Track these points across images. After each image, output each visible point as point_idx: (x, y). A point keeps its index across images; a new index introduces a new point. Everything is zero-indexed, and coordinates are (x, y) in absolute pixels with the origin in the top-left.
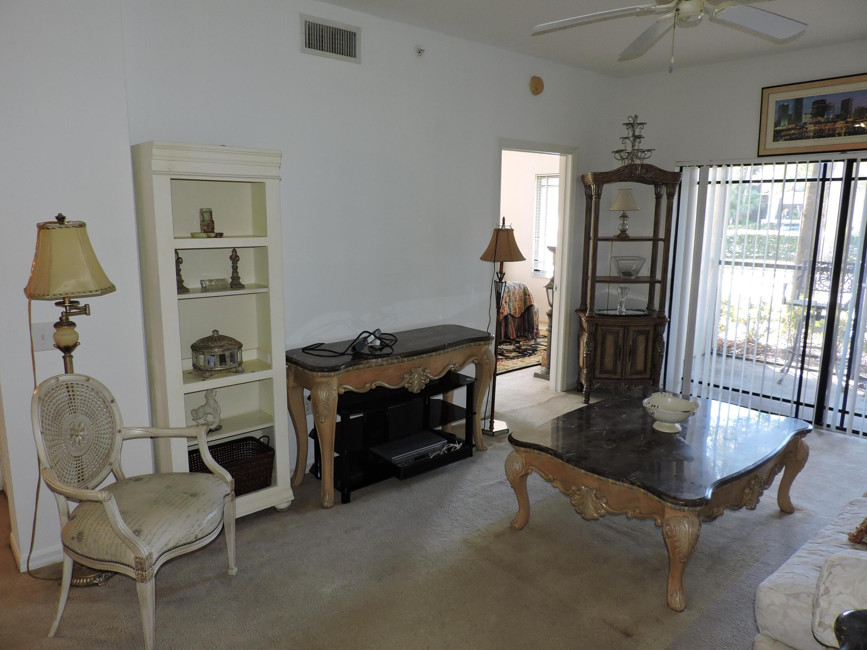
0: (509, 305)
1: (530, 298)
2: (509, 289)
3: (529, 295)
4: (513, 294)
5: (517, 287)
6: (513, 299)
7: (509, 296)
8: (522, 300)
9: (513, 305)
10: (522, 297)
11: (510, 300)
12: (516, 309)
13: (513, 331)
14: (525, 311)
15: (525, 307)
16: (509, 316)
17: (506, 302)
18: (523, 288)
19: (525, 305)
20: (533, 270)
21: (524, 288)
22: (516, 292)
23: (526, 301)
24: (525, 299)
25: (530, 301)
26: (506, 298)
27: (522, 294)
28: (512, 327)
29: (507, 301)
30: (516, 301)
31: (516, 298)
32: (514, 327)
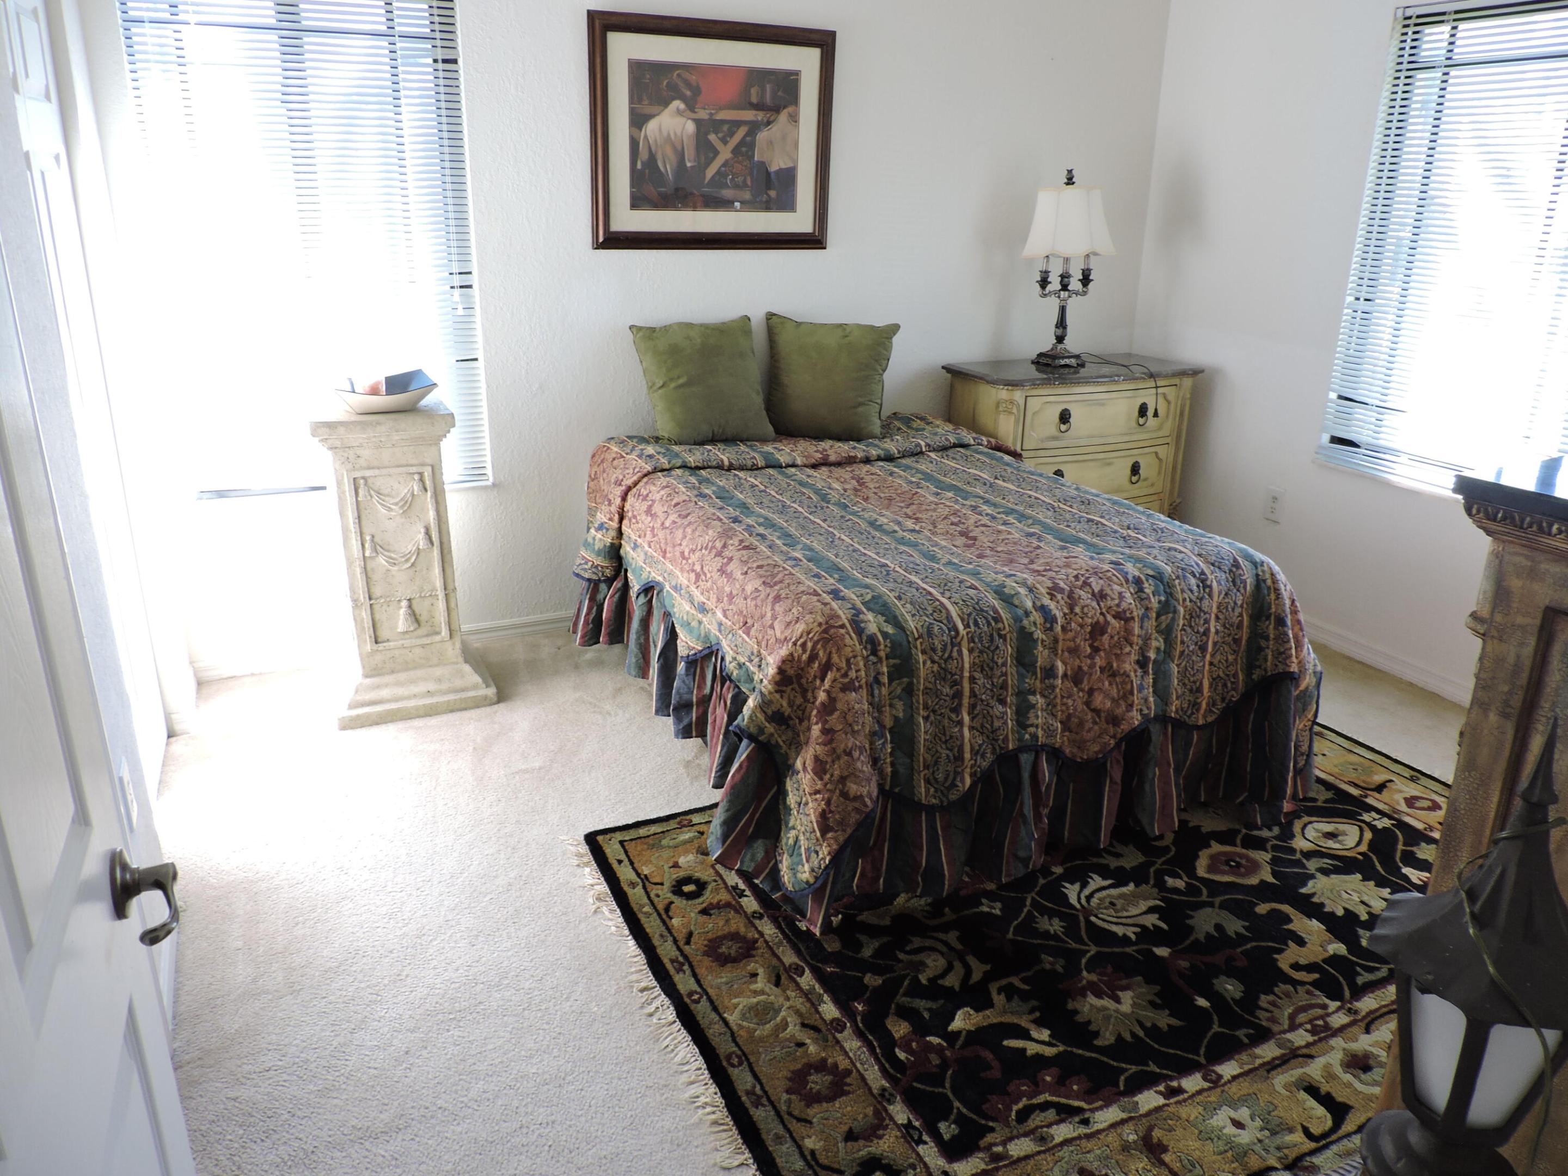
0: (1161, 676)
1: (1282, 638)
2: (1170, 595)
3: (1281, 622)
4: (1192, 615)
5: (1217, 581)
6: (1185, 639)
7: (1167, 633)
8: (1237, 641)
9: (1183, 674)
10: (1240, 626)
11: (1168, 653)
12: (1199, 690)
13: (1166, 796)
14: (1247, 696)
15: (1249, 674)
16: (1155, 729)
17: (1142, 663)
18: (1250, 582)
19: (1250, 667)
20: (1326, 438)
21: (1259, 581)
22: (1211, 606)
23: (1261, 649)
24: (1257, 636)
25: (1282, 656)
26: (1147, 639)
27: (1240, 614)
28: (1164, 776)
29: (1152, 655)
30: (1203, 649)
31: (1206, 633)
32: (1177, 771)
